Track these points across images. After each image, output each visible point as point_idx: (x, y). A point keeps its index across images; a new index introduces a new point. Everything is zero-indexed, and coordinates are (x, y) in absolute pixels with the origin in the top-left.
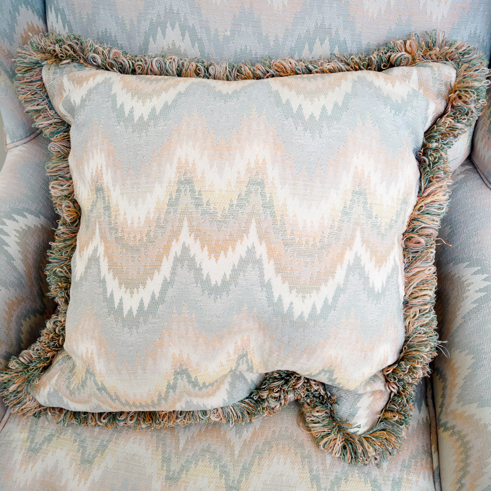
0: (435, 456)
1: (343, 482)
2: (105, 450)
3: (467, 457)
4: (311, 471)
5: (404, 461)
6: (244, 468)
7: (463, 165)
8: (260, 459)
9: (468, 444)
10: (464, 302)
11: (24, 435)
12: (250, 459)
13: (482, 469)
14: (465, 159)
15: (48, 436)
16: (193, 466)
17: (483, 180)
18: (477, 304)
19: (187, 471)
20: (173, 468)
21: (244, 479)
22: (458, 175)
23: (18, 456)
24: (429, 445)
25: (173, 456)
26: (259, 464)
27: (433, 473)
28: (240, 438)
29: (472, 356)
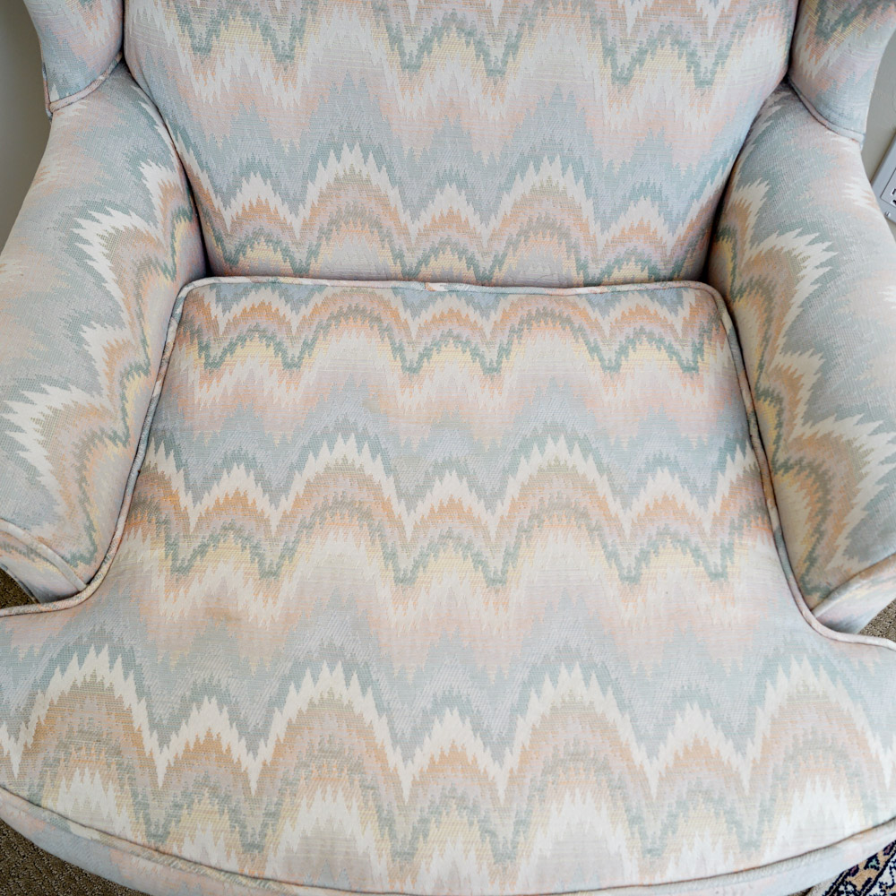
0: (773, 513)
1: (653, 556)
2: (293, 554)
3: (827, 492)
4: (605, 547)
5: (732, 522)
6: (507, 553)
7: (777, 91)
8: (529, 538)
9: (826, 474)
10: (799, 285)
11: (160, 552)
12: (514, 540)
13: (850, 499)
14: (780, 81)
15: (199, 547)
16: (432, 559)
17: (809, 111)
18: (819, 285)
19: (424, 567)
20: (402, 566)
21: (511, 568)
22: (771, 107)
23: (159, 582)
24: (763, 500)
25: (399, 549)
26: (528, 546)
27: (774, 536)
28: (493, 514)
29: (820, 355)
